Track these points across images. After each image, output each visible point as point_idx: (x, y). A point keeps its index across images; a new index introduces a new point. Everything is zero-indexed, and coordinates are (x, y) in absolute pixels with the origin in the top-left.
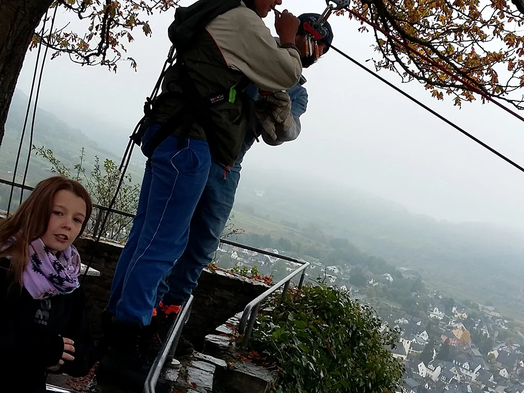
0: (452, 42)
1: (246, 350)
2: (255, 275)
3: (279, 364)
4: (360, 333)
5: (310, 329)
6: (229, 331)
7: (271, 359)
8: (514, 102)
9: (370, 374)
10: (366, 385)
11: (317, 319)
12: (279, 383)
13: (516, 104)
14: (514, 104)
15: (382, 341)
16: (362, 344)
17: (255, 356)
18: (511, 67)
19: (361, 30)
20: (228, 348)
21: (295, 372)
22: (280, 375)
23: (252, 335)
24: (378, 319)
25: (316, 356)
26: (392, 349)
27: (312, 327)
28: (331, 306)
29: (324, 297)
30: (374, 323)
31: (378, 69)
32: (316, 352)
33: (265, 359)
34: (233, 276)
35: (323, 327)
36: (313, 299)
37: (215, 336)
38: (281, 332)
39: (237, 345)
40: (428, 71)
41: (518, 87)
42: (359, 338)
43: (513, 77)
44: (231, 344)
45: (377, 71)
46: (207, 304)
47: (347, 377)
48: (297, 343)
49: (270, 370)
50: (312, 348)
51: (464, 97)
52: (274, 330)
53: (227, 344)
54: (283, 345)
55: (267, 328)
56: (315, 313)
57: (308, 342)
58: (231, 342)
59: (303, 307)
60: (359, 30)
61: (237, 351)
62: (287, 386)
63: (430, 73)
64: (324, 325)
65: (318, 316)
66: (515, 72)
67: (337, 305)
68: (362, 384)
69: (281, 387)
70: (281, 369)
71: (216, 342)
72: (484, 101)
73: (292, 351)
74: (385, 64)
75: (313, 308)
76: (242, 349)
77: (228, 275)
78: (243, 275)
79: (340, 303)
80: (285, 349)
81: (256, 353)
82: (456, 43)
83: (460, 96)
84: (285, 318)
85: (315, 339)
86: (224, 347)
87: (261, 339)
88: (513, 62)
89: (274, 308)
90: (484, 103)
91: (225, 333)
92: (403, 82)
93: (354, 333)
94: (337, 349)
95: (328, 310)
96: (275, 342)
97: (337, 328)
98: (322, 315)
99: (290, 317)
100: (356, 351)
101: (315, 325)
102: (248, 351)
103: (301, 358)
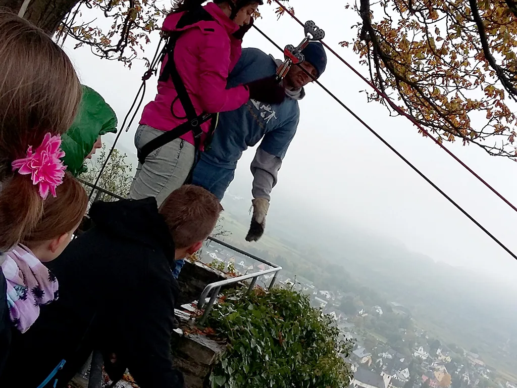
0: (439, 86)
1: (204, 326)
2: (231, 272)
3: (229, 341)
4: (316, 336)
5: (266, 321)
6: (192, 309)
7: (222, 336)
8: (485, 147)
9: (316, 371)
10: (311, 380)
11: (275, 314)
12: (226, 357)
13: (488, 150)
14: (486, 150)
15: (338, 349)
16: (315, 345)
17: (210, 332)
18: (489, 116)
19: (362, 63)
20: (188, 321)
21: (242, 349)
22: (228, 350)
23: (210, 314)
24: (337, 328)
25: (266, 342)
26: (346, 357)
27: (268, 319)
28: (290, 306)
29: (285, 296)
30: (333, 332)
31: (370, 100)
32: (266, 339)
33: (218, 335)
34: (210, 269)
35: (279, 321)
36: (276, 297)
37: (178, 310)
38: (236, 315)
39: (196, 320)
40: (415, 108)
41: (491, 134)
42: (314, 340)
43: (488, 125)
44: (191, 319)
45: (368, 102)
46: (183, 290)
47: (293, 368)
48: (250, 327)
49: (219, 344)
50: (263, 336)
51: (445, 137)
52: (231, 313)
53: (188, 318)
54: (237, 327)
55: (226, 311)
56: (275, 309)
57: (260, 329)
58: (191, 317)
59: (265, 302)
60: (360, 62)
61: (195, 325)
62: (233, 360)
63: (418, 111)
64: (280, 320)
65: (276, 312)
66: (490, 121)
67: (296, 305)
68: (307, 378)
69: (227, 359)
70: (230, 345)
71: (178, 315)
72: (465, 143)
73: (243, 333)
74: (376, 97)
75: (274, 304)
76: (200, 324)
77: (206, 267)
78: (220, 270)
79: (299, 303)
80: (237, 330)
81: (211, 329)
82: (442, 87)
83: (442, 136)
84: (245, 308)
85: (269, 330)
86: (184, 320)
87: (217, 319)
88: (491, 111)
89: (239, 299)
90: (464, 145)
91: (188, 310)
92: (390, 116)
93: (310, 333)
94: (288, 342)
95: (287, 308)
96: (229, 322)
97: (292, 324)
98: (281, 311)
99: (250, 307)
100: (310, 352)
101: (272, 318)
102: (205, 327)
103: (250, 340)
